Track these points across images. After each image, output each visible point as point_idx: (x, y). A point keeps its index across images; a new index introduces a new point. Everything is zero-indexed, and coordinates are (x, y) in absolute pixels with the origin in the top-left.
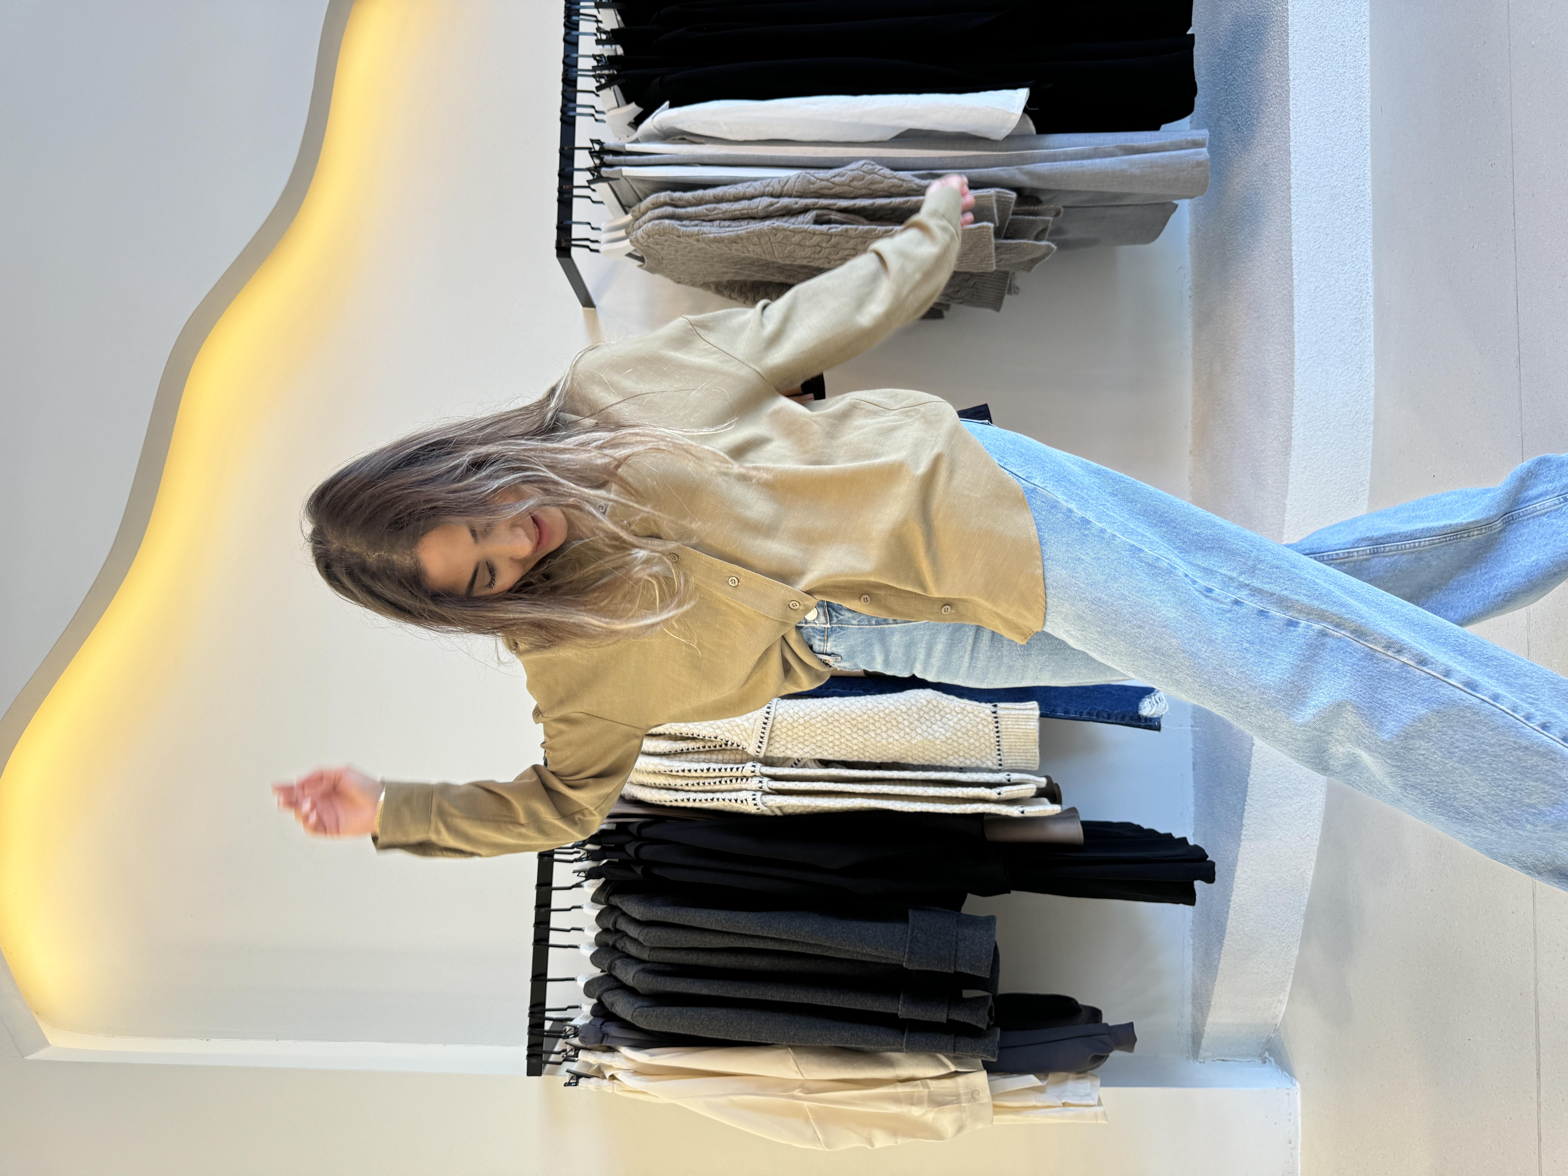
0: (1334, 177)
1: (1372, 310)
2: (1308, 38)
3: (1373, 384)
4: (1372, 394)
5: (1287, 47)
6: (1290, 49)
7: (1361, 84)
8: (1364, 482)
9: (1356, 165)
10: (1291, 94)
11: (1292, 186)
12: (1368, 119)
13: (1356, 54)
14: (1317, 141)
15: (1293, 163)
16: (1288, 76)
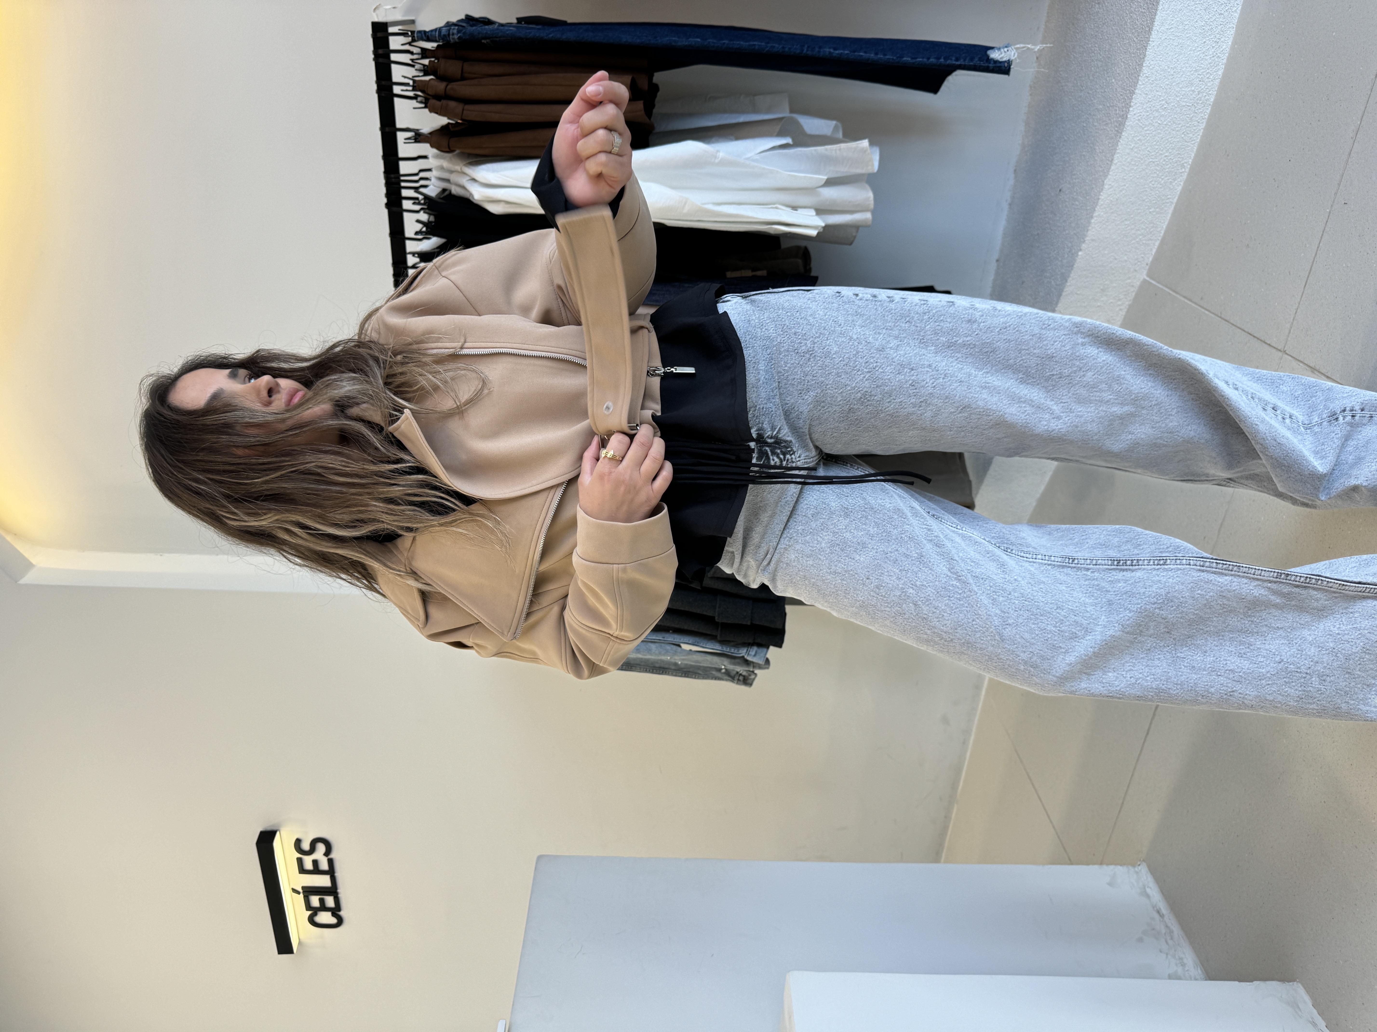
3: (1225, 61)
4: (1220, 73)
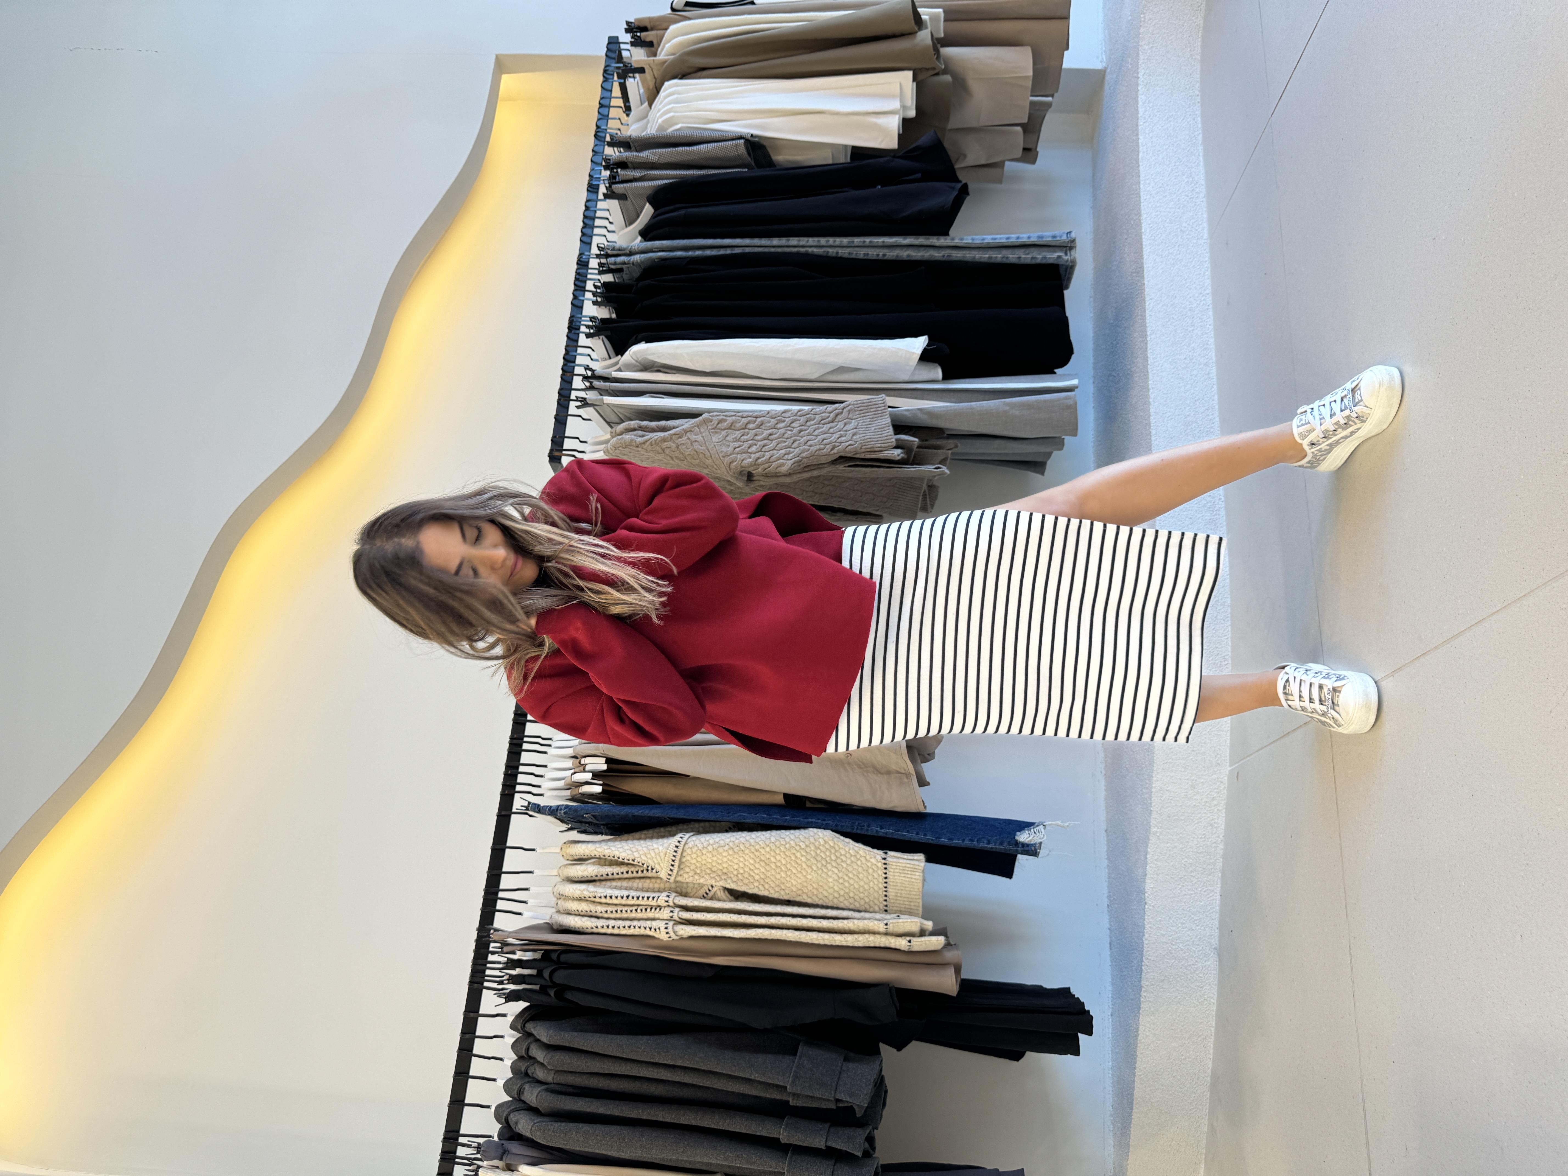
0: (1188, 408)
1: (1224, 512)
2: (1161, 304)
5: (1145, 311)
6: (1147, 312)
7: (1207, 339)
8: (1227, 657)
9: (1205, 399)
10: (1148, 345)
11: (1152, 414)
12: (1214, 365)
13: (1202, 317)
14: (1172, 380)
15: (1152, 396)
16: (1146, 332)
